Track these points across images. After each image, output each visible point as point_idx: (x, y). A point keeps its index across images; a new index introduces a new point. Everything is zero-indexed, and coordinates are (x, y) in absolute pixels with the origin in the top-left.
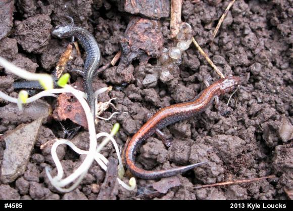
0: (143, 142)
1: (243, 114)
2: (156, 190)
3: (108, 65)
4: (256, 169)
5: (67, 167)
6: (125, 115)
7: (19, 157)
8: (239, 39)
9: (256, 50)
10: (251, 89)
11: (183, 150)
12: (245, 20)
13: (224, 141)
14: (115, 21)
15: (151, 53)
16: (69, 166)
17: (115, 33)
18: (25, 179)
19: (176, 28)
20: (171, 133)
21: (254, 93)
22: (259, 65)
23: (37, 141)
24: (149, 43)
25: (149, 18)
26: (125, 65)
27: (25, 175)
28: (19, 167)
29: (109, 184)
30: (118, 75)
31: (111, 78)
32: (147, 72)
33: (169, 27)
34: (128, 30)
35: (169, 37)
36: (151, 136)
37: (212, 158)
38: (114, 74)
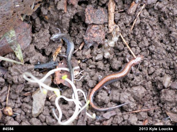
0: (97, 93)
1: (145, 74)
2: (104, 118)
3: (78, 49)
4: (152, 100)
5: (62, 108)
6: (88, 77)
7: (40, 105)
8: (144, 30)
9: (152, 38)
10: (150, 59)
11: (117, 96)
12: (147, 20)
13: (136, 91)
14: (80, 25)
15: (99, 42)
16: (63, 107)
17: (81, 32)
18: (43, 115)
19: (111, 28)
20: (110, 86)
21: (151, 61)
22: (153, 46)
23: (47, 95)
24: (98, 37)
25: (98, 25)
26: (86, 50)
27: (43, 113)
28: (40, 109)
29: (83, 116)
30: (83, 55)
31: (79, 57)
32: (98, 53)
33: (108, 27)
34: (88, 31)
35: (108, 32)
36: (101, 89)
37: (131, 99)
38: (81, 55)
